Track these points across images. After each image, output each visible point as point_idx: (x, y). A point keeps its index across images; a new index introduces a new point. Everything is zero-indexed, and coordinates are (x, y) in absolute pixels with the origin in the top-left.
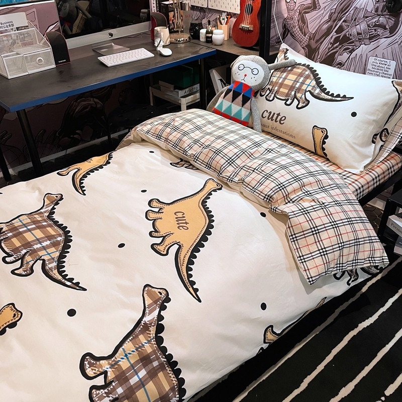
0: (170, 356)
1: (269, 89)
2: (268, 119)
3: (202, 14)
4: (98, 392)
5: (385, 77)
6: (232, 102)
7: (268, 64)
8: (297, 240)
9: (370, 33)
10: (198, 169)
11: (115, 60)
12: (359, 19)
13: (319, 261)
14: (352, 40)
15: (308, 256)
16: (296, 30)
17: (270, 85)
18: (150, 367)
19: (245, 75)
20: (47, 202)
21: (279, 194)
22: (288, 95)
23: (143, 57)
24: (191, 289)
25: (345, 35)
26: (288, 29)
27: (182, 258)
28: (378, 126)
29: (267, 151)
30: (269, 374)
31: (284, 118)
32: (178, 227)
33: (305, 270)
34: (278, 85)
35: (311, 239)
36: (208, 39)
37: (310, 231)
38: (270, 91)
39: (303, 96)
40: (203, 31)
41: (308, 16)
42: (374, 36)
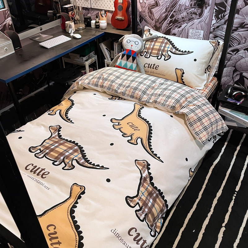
0: (159, 190)
1: (145, 51)
2: (148, 68)
3: (87, 11)
4: (139, 212)
5: (198, 39)
6: (127, 61)
7: (142, 38)
8: (192, 125)
9: (189, 17)
10: (125, 99)
11: (50, 44)
12: (182, 10)
13: (205, 133)
14: (179, 22)
15: (199, 132)
16: (148, 18)
17: (146, 49)
18: (153, 197)
19: (132, 46)
20: (52, 131)
21: (177, 105)
22: (158, 54)
23: (66, 40)
24: (156, 158)
25: (175, 19)
26: (142, 18)
27: (145, 144)
28: (207, 65)
29: (160, 84)
30: (182, 196)
31: (158, 66)
32: (134, 130)
33: (200, 139)
34: (151, 49)
35: (199, 124)
36: (97, 26)
37: (198, 120)
39: (167, 54)
40: (93, 22)
42: (191, 19)
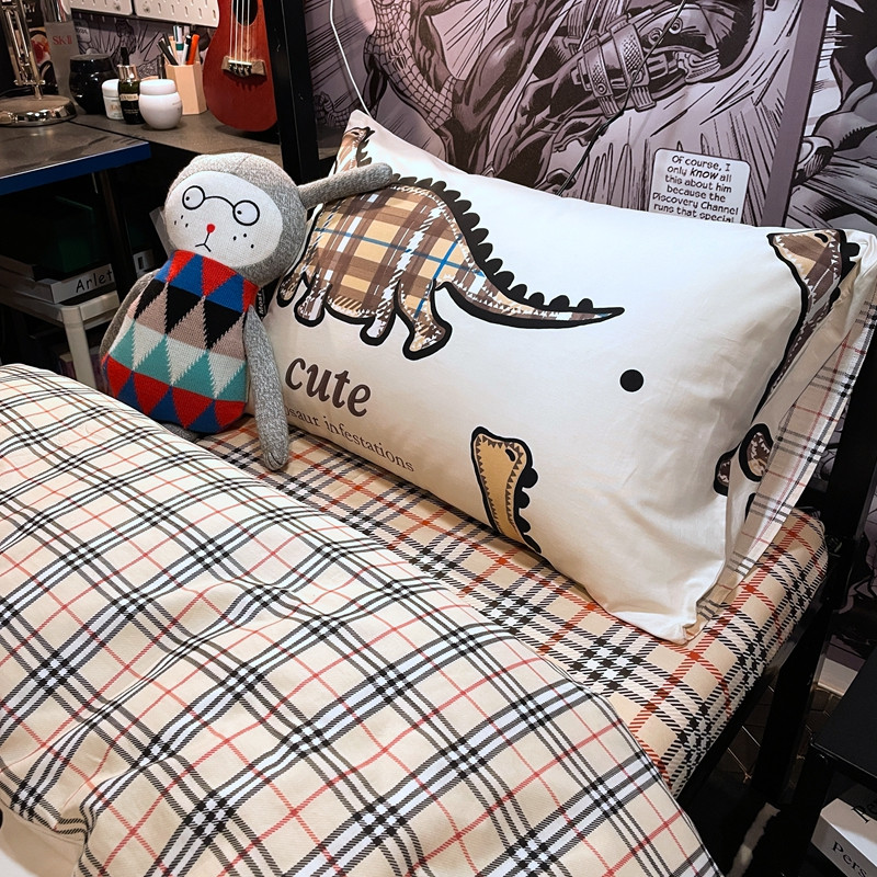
1: (305, 276)
2: (311, 394)
3: (125, 38)
5: (713, 218)
6: (168, 331)
7: (298, 185)
9: (652, 69)
12: (611, 20)
14: (591, 98)
16: (410, 73)
17: (308, 261)
19: (211, 228)
22: (370, 301)
25: (567, 80)
26: (383, 72)
28: (733, 422)
34: (334, 264)
36: (129, 111)
38: (310, 286)
40: (110, 87)
41: (440, 22)
42: (667, 78)
